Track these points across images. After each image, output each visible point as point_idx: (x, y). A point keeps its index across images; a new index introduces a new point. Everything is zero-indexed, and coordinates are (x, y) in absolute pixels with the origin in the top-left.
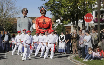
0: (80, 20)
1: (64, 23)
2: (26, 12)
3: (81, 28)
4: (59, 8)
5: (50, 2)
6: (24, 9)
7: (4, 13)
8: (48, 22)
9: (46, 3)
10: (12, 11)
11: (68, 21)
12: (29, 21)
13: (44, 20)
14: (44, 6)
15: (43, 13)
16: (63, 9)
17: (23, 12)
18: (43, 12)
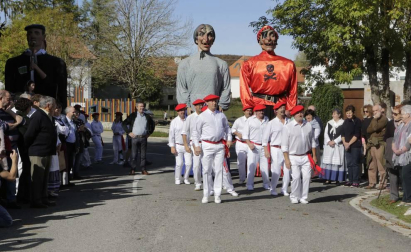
0: (395, 68)
1: (341, 79)
2: (210, 38)
3: (399, 98)
4: (323, 25)
5: (292, 4)
6: (204, 26)
7: (133, 41)
8: (284, 72)
9: (278, 8)
10: (161, 33)
11: (354, 71)
12: (218, 67)
13: (270, 68)
14: (269, 17)
15: (267, 41)
16: (338, 28)
17: (199, 37)
18: (268, 38)
